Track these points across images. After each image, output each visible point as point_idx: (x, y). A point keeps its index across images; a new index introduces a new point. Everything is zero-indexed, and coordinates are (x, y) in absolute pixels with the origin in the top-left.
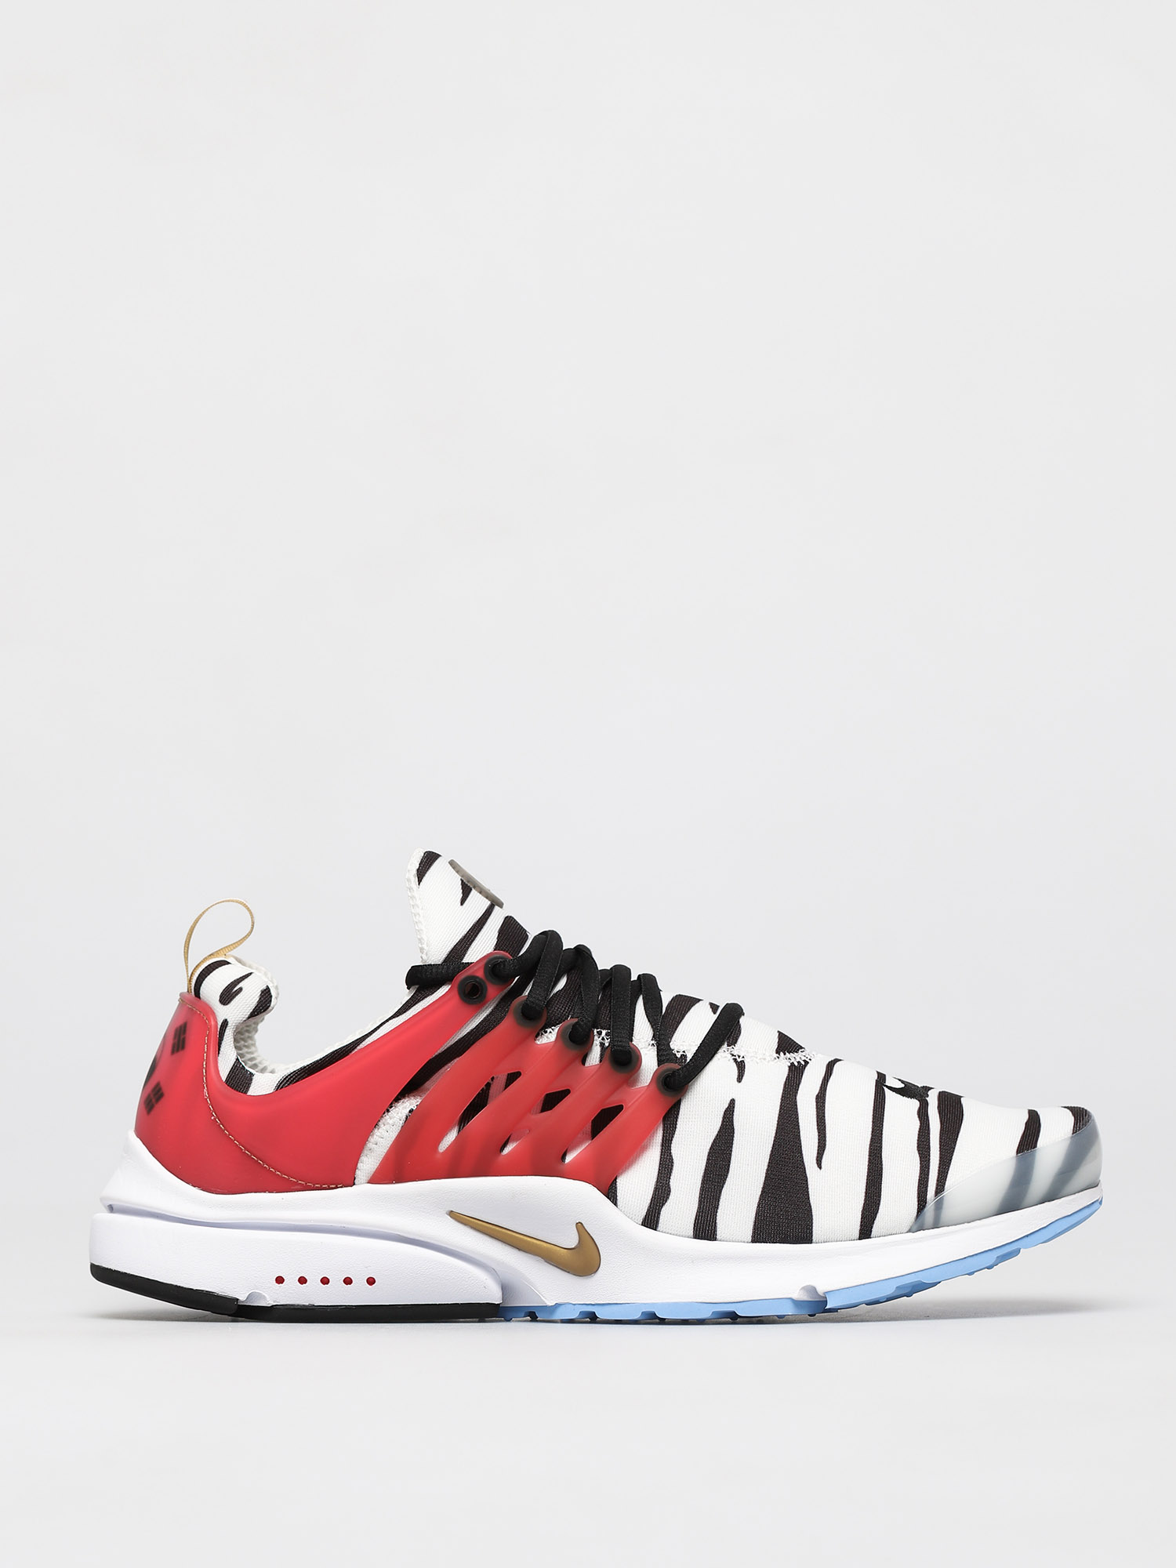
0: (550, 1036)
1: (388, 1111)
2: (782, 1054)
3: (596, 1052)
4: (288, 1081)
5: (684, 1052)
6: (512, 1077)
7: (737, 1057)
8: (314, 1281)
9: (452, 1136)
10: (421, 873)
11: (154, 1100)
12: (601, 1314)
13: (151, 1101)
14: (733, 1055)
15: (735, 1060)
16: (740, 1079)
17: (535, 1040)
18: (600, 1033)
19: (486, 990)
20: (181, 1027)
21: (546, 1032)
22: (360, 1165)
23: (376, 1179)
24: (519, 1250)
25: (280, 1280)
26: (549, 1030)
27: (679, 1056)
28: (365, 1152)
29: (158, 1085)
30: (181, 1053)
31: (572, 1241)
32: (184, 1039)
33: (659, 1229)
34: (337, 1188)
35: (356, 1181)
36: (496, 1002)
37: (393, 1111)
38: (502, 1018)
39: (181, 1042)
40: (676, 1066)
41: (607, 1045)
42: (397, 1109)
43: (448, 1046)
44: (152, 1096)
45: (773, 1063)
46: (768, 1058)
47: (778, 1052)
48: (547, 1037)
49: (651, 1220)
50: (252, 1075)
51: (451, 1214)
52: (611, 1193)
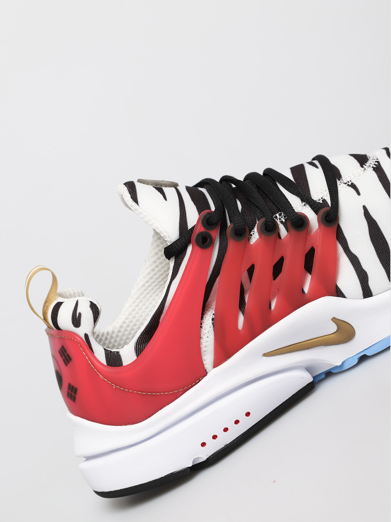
0: (255, 236)
1: (201, 327)
2: (364, 166)
3: (282, 228)
4: (139, 345)
5: (322, 198)
6: (251, 271)
7: (348, 183)
8: (220, 433)
9: (241, 319)
10: (135, 198)
11: (73, 394)
12: (369, 353)
13: (71, 395)
14: (346, 183)
15: (348, 185)
16: (359, 194)
17: (249, 243)
18: (276, 217)
19: (211, 235)
20: (61, 349)
21: (251, 235)
22: (204, 362)
23: (217, 363)
24: (308, 349)
25: (203, 444)
26: (252, 233)
27: (321, 202)
28: (203, 354)
29: (70, 385)
30: (71, 363)
31: (334, 328)
32: (68, 355)
33: (373, 294)
34: (200, 381)
35: (207, 371)
36: (219, 238)
37: (204, 325)
38: (227, 244)
39: (67, 358)
40: (325, 209)
41: (284, 220)
42: (205, 323)
43: (210, 275)
44: (70, 392)
45: (365, 174)
46: (361, 173)
47: (362, 167)
48: (254, 237)
49: (367, 293)
50: (118, 353)
51: (265, 355)
52: (339, 293)
